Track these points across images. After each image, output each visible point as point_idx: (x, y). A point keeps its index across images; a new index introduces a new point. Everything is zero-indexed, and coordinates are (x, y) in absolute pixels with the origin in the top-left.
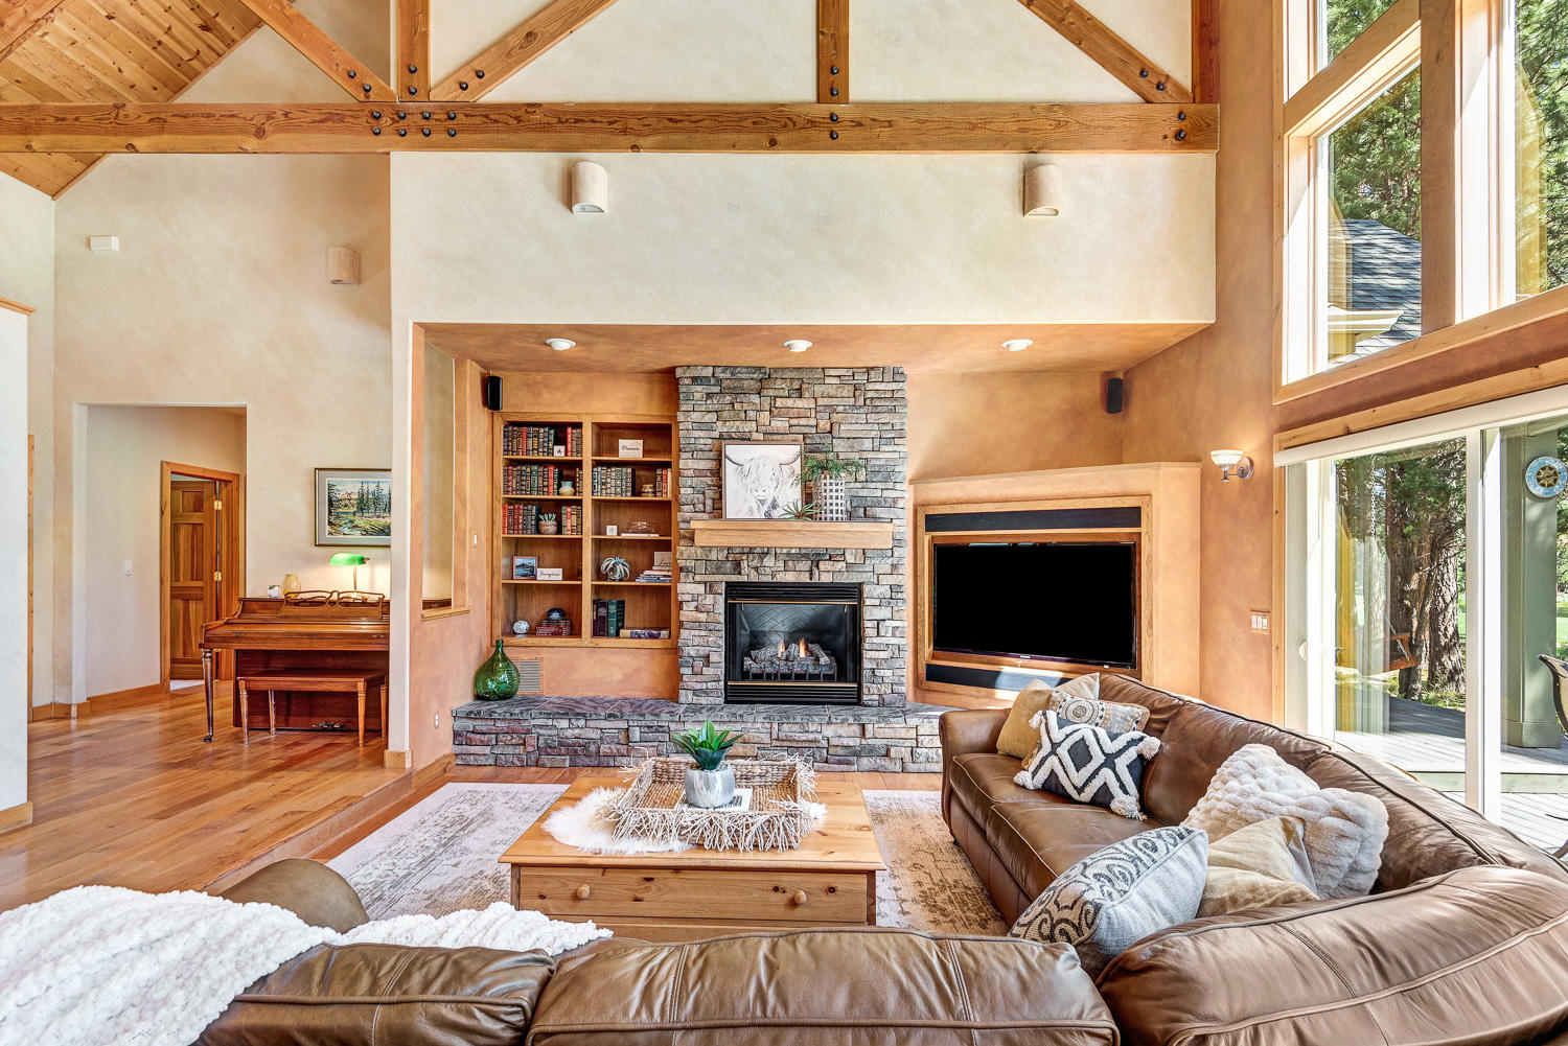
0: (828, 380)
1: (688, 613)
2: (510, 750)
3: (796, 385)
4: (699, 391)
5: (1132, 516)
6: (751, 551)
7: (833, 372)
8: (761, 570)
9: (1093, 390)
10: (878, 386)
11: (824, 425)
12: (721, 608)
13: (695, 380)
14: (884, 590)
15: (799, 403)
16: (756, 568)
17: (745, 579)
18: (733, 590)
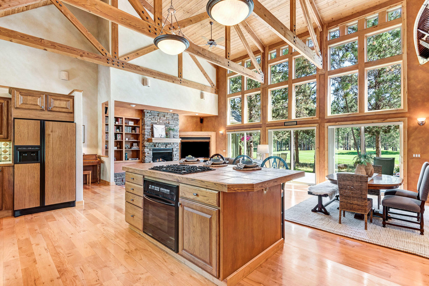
0: (168, 115)
1: (146, 154)
2: (119, 182)
3: (164, 115)
4: (148, 114)
5: (209, 138)
6: (157, 143)
7: (169, 114)
8: (159, 146)
9: (199, 120)
10: (175, 117)
11: (168, 122)
12: (152, 153)
13: (148, 113)
14: (176, 149)
15: (164, 118)
16: (158, 146)
17: (156, 148)
18: (153, 150)
